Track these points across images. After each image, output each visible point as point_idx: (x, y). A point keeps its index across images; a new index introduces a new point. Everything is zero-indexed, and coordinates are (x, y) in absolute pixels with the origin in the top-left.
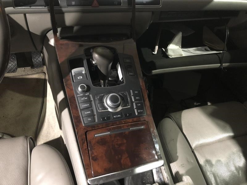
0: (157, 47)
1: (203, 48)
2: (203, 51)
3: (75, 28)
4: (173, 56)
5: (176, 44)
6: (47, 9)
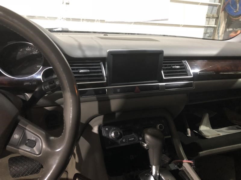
0: (189, 130)
1: (235, 127)
2: (235, 129)
3: (117, 114)
4: (210, 136)
5: (206, 126)
6: (95, 97)
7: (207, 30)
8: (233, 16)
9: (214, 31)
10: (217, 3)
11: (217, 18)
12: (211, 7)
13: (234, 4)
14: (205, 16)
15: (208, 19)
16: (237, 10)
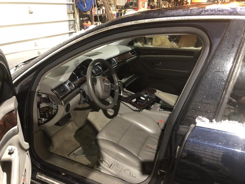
7: (70, 23)
8: (83, 12)
9: (75, 23)
10: (71, 3)
11: (74, 13)
12: (69, 5)
13: (82, 3)
14: (67, 13)
15: (69, 15)
16: (86, 7)
